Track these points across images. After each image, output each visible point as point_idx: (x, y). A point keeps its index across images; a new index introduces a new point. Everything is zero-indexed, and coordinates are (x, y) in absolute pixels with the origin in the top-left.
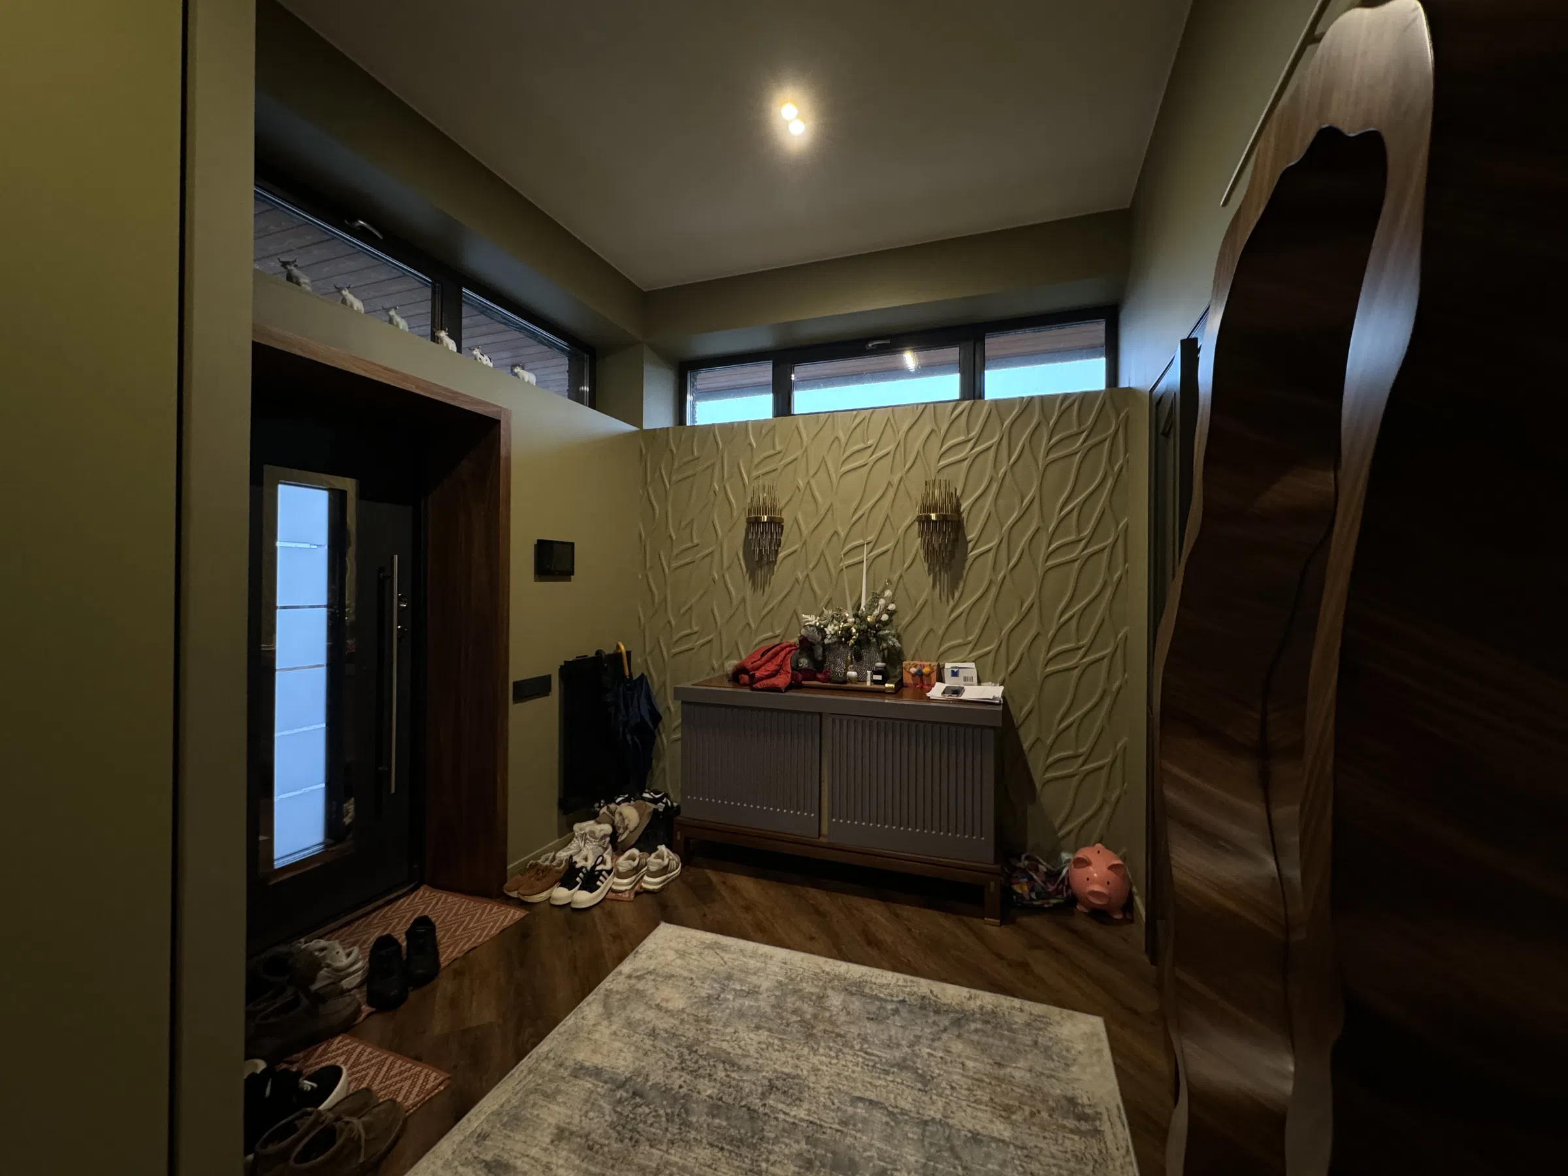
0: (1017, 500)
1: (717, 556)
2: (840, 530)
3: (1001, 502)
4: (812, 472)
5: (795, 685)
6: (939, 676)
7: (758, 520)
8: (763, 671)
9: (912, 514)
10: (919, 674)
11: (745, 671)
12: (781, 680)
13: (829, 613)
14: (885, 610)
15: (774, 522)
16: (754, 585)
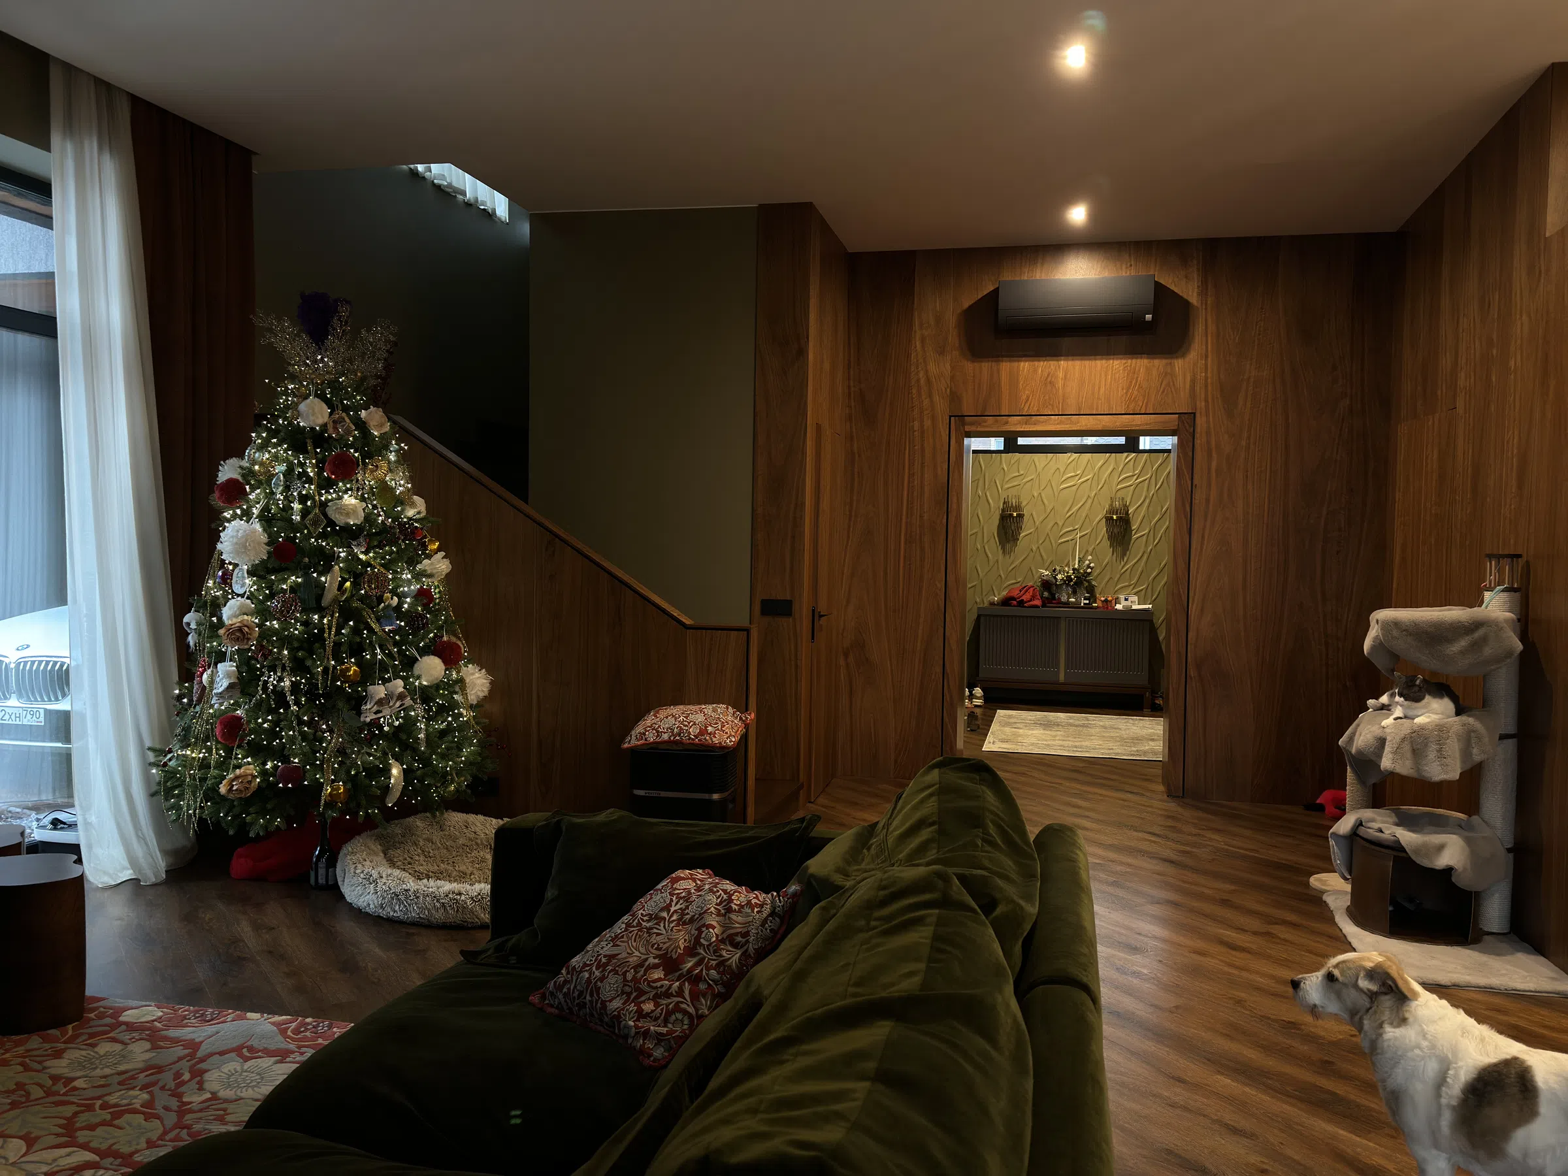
0: (1159, 508)
1: (980, 535)
2: (1058, 522)
3: (1151, 509)
4: (1042, 488)
5: (1044, 605)
6: (1117, 601)
7: (1011, 515)
8: (1025, 598)
9: (1101, 514)
10: (1106, 601)
11: (1013, 598)
12: (1038, 602)
13: (1058, 568)
14: (1089, 567)
15: (1020, 516)
16: (1004, 552)
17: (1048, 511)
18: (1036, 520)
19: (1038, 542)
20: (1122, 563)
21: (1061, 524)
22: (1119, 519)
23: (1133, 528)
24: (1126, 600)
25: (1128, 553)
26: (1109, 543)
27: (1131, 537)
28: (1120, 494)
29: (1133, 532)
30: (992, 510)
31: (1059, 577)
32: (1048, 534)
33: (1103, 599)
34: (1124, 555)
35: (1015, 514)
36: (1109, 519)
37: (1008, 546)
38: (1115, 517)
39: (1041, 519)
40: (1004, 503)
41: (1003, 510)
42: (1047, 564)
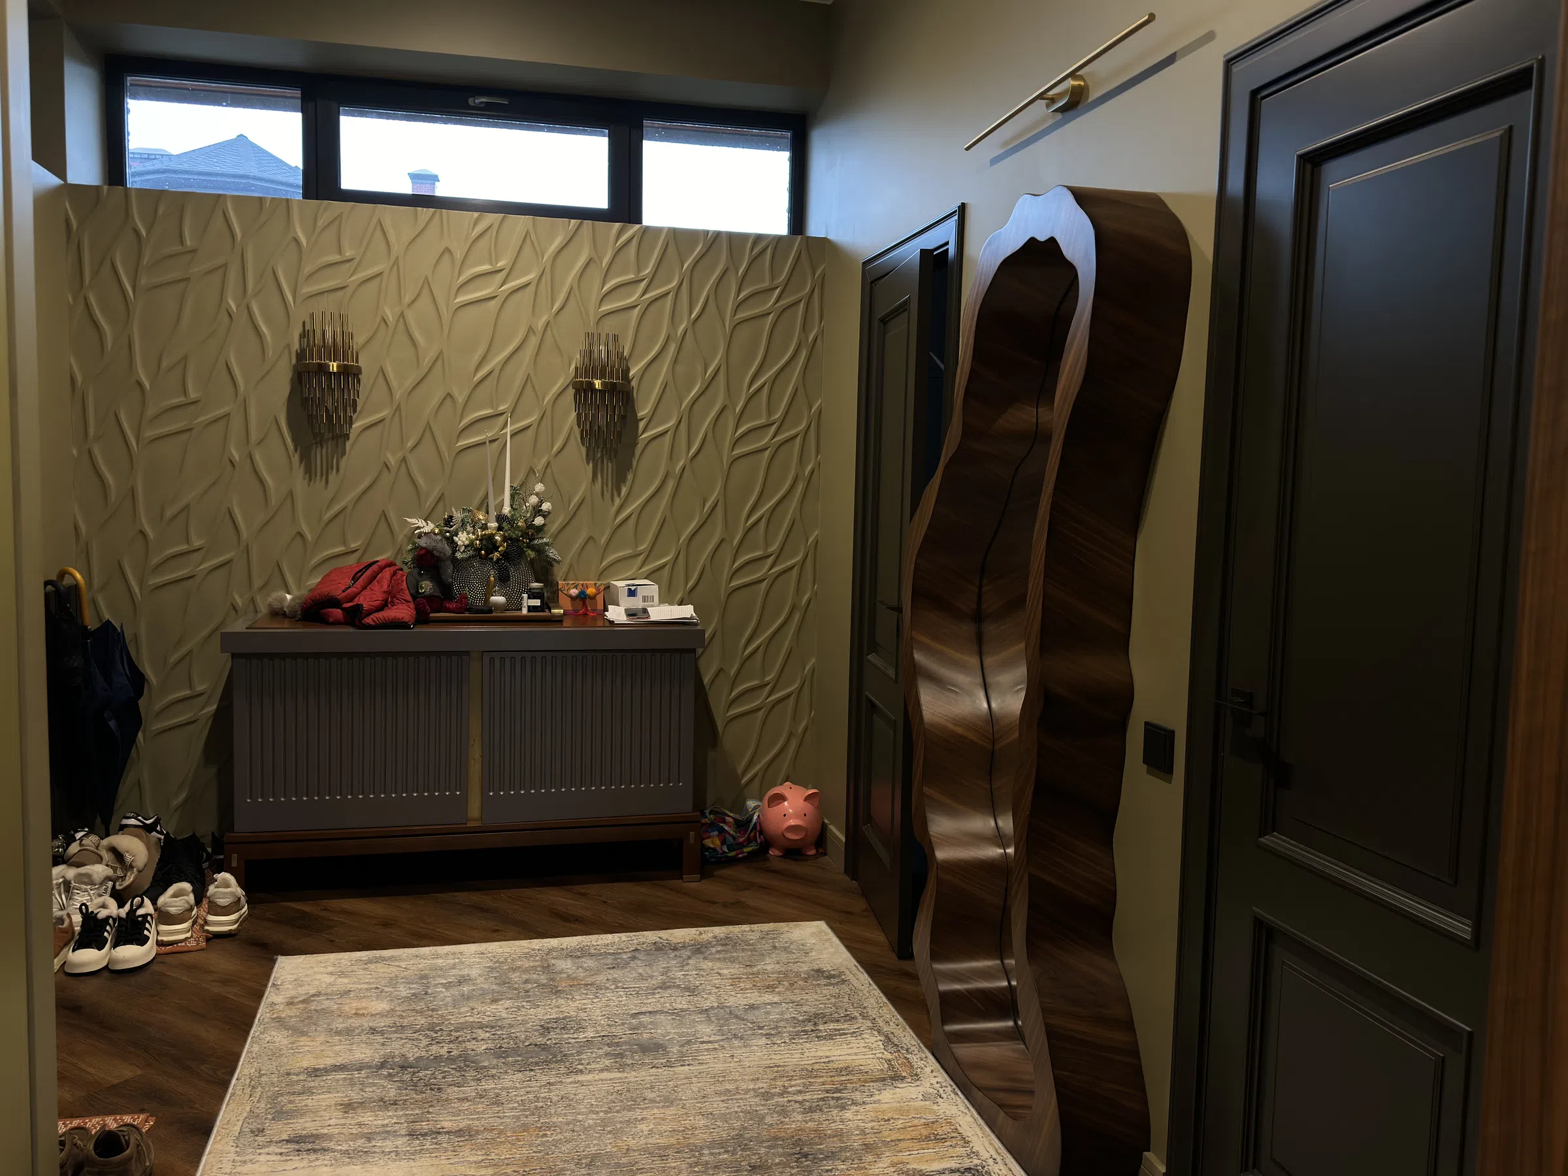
0: (700, 368)
1: (236, 423)
2: (456, 393)
4: (407, 299)
5: (422, 619)
6: (610, 597)
7: (323, 369)
8: (366, 600)
9: (563, 377)
10: (582, 597)
11: (334, 602)
12: (403, 611)
13: (458, 516)
14: (537, 511)
15: (350, 373)
16: (309, 471)
17: (426, 362)
18: (394, 384)
19: (402, 442)
20: (617, 502)
21: (460, 399)
22: (610, 389)
23: (640, 414)
24: (632, 593)
25: (630, 477)
26: (584, 450)
27: (635, 436)
28: (609, 326)
29: (642, 425)
30: (270, 353)
31: (462, 538)
32: (428, 425)
33: (574, 592)
34: (620, 479)
35: (334, 366)
36: (582, 390)
37: (319, 455)
38: (598, 384)
39: (409, 382)
40: (304, 335)
41: (301, 356)
42: (429, 504)
